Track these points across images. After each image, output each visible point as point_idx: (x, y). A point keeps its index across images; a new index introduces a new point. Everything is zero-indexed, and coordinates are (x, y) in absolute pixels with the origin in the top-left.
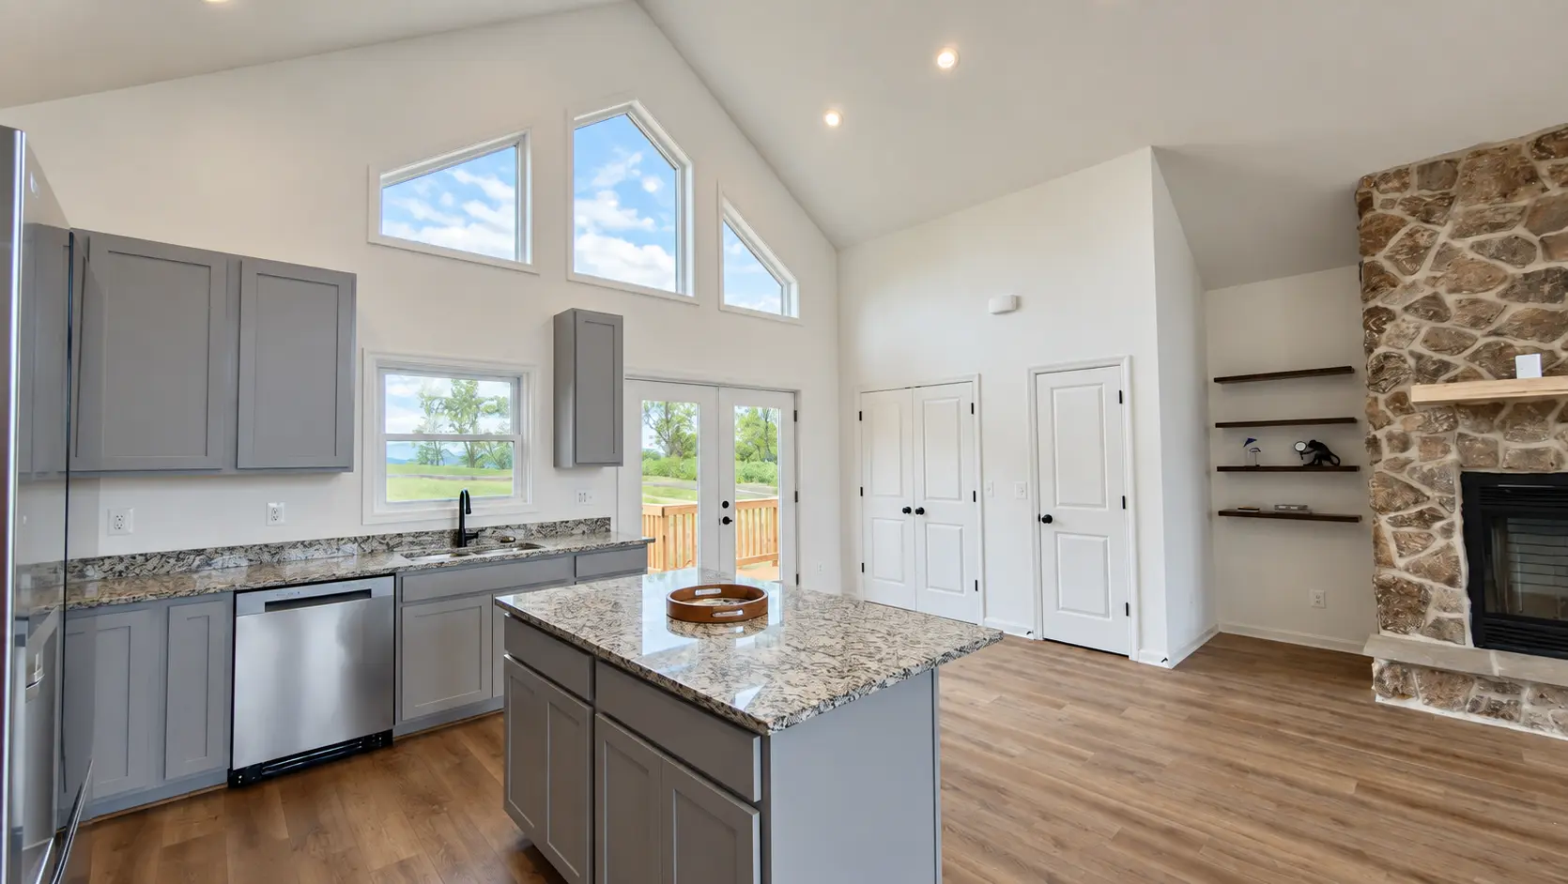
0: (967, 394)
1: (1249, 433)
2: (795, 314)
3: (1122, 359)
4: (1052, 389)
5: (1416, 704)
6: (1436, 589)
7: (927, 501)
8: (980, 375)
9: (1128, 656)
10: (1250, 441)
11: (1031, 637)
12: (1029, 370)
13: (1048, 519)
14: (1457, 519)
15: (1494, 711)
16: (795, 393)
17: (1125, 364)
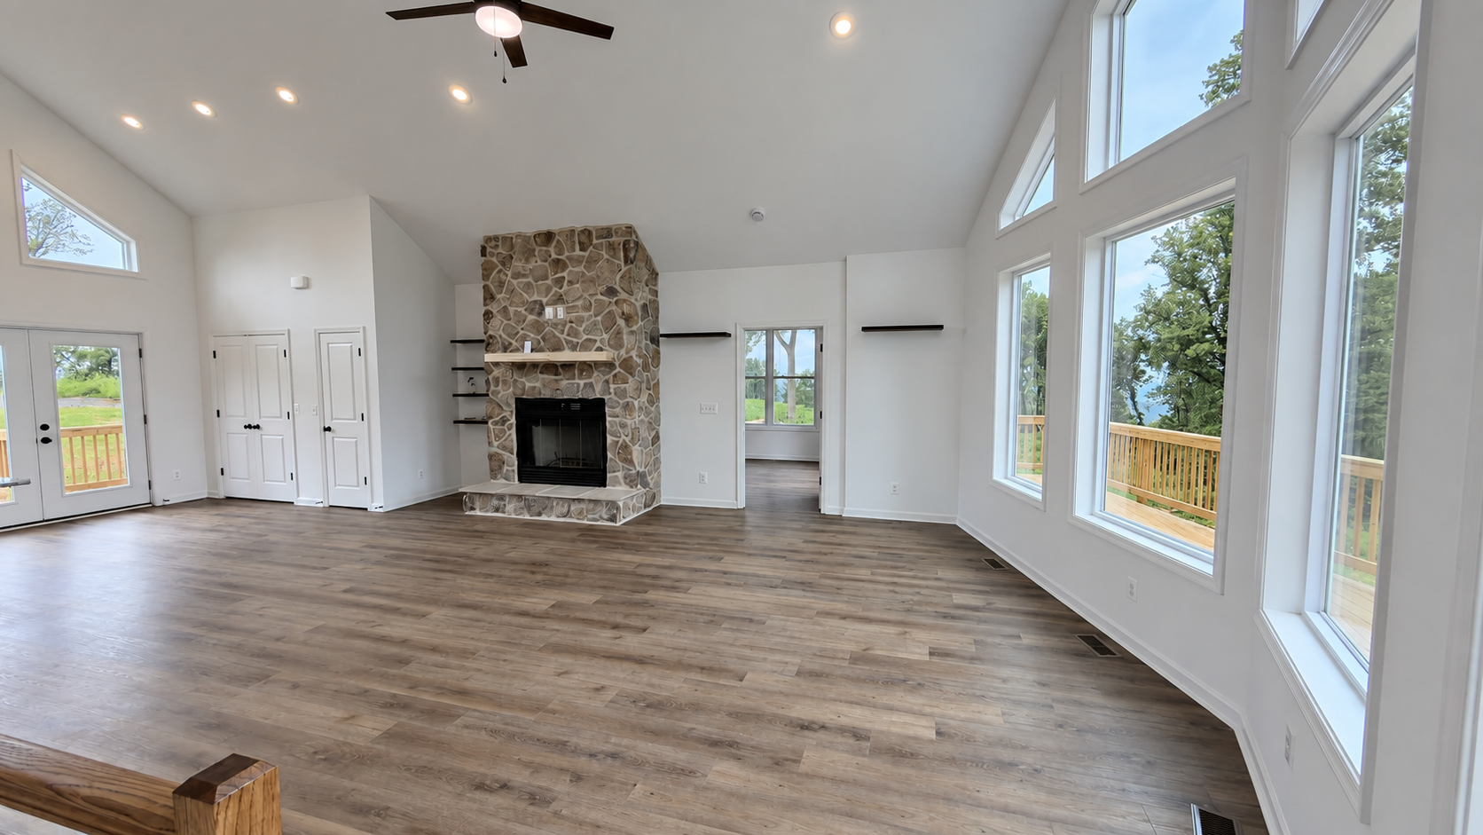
0: (282, 343)
1: (471, 374)
2: (135, 269)
3: (360, 328)
4: (328, 344)
5: (478, 513)
6: (506, 455)
7: (262, 419)
8: (289, 330)
9: (366, 509)
10: (471, 378)
11: (321, 505)
12: (315, 331)
13: (328, 429)
14: (513, 420)
15: (497, 510)
16: (139, 335)
17: (361, 330)
